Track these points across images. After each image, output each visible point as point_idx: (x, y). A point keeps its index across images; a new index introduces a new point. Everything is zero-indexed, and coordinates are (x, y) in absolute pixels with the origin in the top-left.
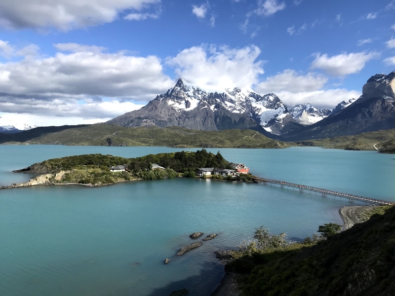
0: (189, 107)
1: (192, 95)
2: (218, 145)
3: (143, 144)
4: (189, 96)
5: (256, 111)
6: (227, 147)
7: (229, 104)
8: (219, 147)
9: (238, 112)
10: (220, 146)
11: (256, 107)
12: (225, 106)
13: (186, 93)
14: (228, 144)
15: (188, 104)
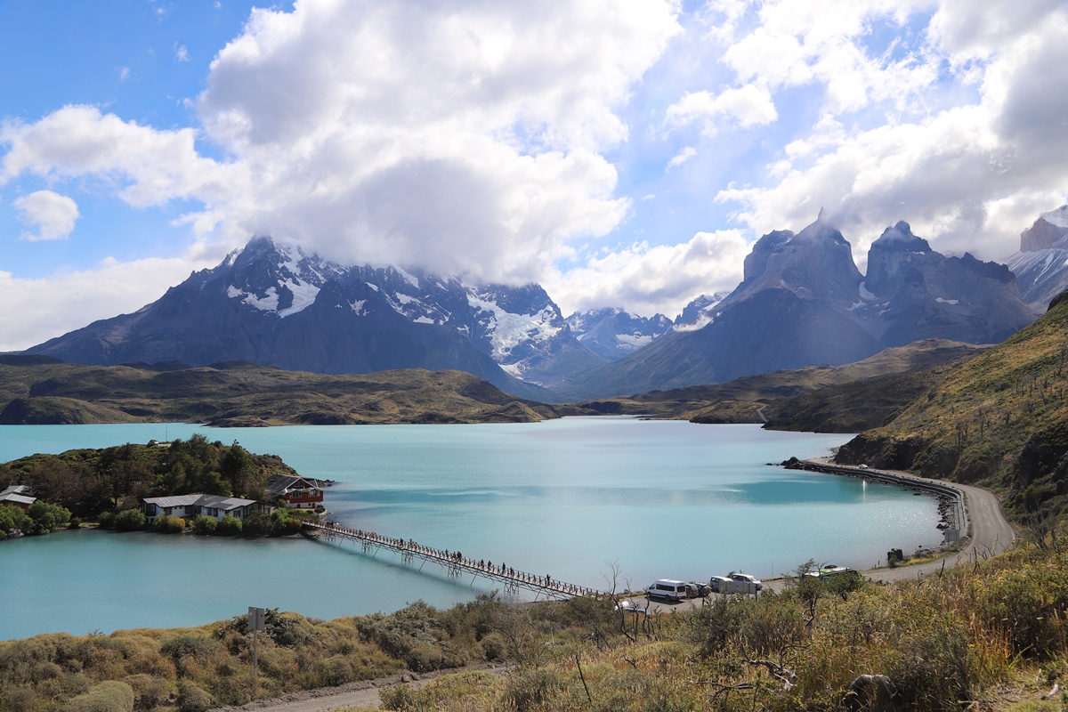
0: (289, 305)
1: (297, 271)
2: (356, 416)
3: (130, 417)
4: (288, 274)
5: (479, 317)
6: (383, 423)
7: (404, 299)
8: (358, 422)
9: (431, 321)
10: (362, 418)
11: (479, 308)
12: (395, 306)
13: (280, 265)
14: (387, 412)
15: (286, 298)
